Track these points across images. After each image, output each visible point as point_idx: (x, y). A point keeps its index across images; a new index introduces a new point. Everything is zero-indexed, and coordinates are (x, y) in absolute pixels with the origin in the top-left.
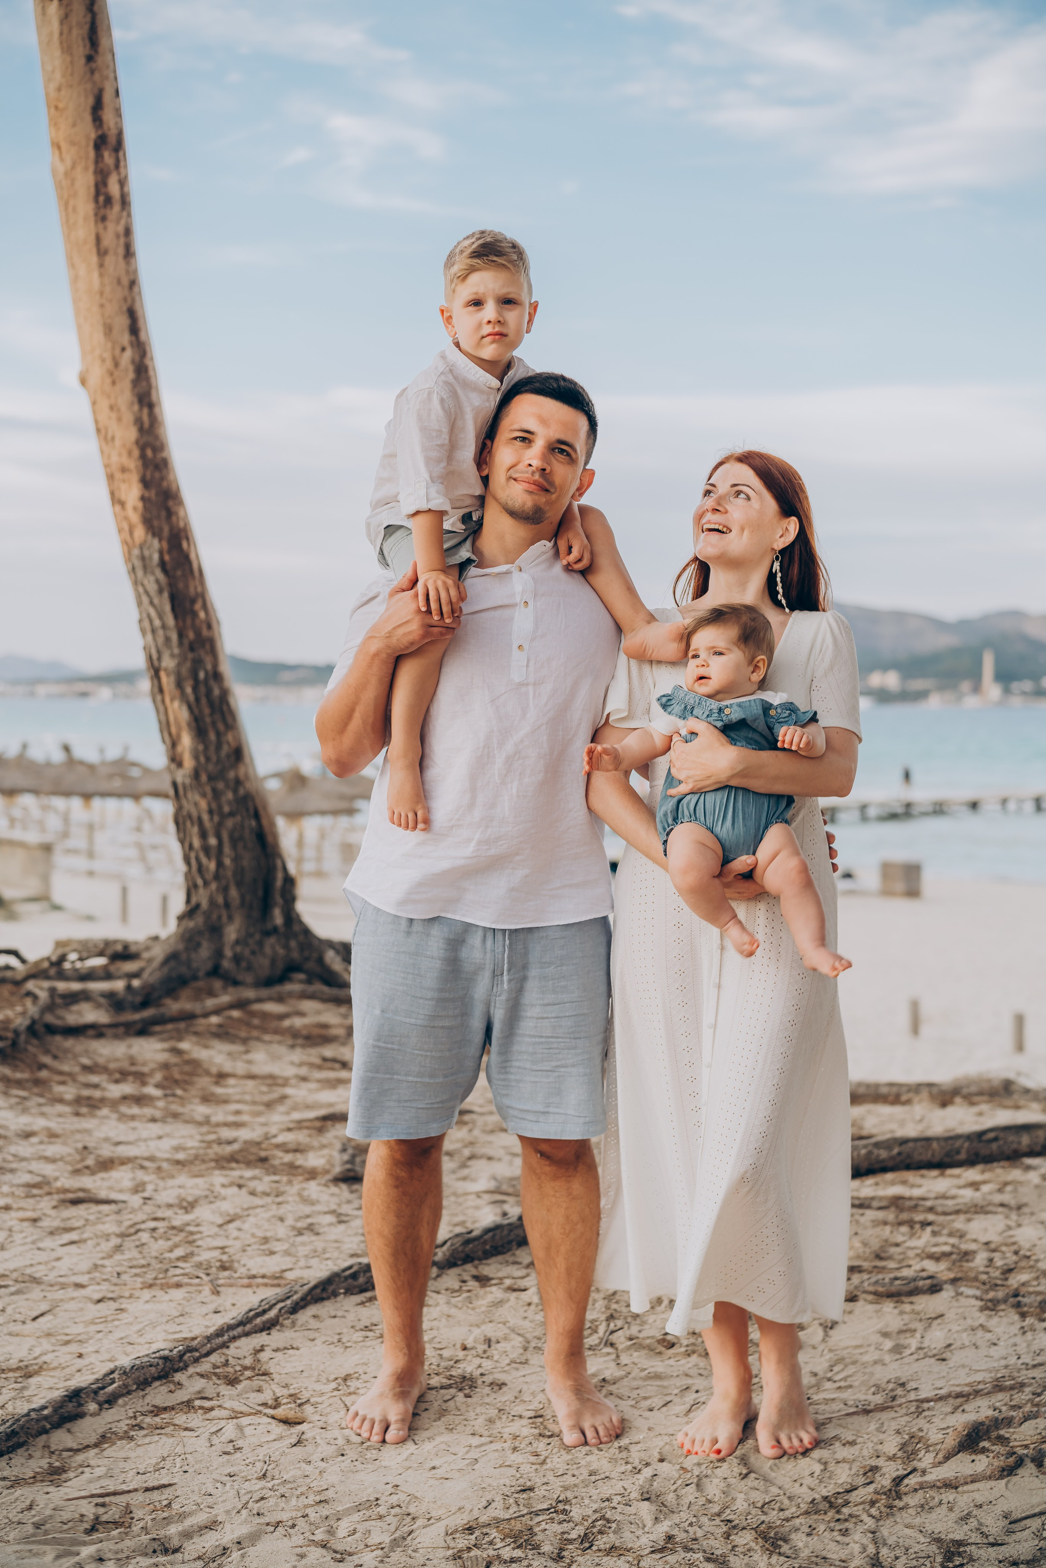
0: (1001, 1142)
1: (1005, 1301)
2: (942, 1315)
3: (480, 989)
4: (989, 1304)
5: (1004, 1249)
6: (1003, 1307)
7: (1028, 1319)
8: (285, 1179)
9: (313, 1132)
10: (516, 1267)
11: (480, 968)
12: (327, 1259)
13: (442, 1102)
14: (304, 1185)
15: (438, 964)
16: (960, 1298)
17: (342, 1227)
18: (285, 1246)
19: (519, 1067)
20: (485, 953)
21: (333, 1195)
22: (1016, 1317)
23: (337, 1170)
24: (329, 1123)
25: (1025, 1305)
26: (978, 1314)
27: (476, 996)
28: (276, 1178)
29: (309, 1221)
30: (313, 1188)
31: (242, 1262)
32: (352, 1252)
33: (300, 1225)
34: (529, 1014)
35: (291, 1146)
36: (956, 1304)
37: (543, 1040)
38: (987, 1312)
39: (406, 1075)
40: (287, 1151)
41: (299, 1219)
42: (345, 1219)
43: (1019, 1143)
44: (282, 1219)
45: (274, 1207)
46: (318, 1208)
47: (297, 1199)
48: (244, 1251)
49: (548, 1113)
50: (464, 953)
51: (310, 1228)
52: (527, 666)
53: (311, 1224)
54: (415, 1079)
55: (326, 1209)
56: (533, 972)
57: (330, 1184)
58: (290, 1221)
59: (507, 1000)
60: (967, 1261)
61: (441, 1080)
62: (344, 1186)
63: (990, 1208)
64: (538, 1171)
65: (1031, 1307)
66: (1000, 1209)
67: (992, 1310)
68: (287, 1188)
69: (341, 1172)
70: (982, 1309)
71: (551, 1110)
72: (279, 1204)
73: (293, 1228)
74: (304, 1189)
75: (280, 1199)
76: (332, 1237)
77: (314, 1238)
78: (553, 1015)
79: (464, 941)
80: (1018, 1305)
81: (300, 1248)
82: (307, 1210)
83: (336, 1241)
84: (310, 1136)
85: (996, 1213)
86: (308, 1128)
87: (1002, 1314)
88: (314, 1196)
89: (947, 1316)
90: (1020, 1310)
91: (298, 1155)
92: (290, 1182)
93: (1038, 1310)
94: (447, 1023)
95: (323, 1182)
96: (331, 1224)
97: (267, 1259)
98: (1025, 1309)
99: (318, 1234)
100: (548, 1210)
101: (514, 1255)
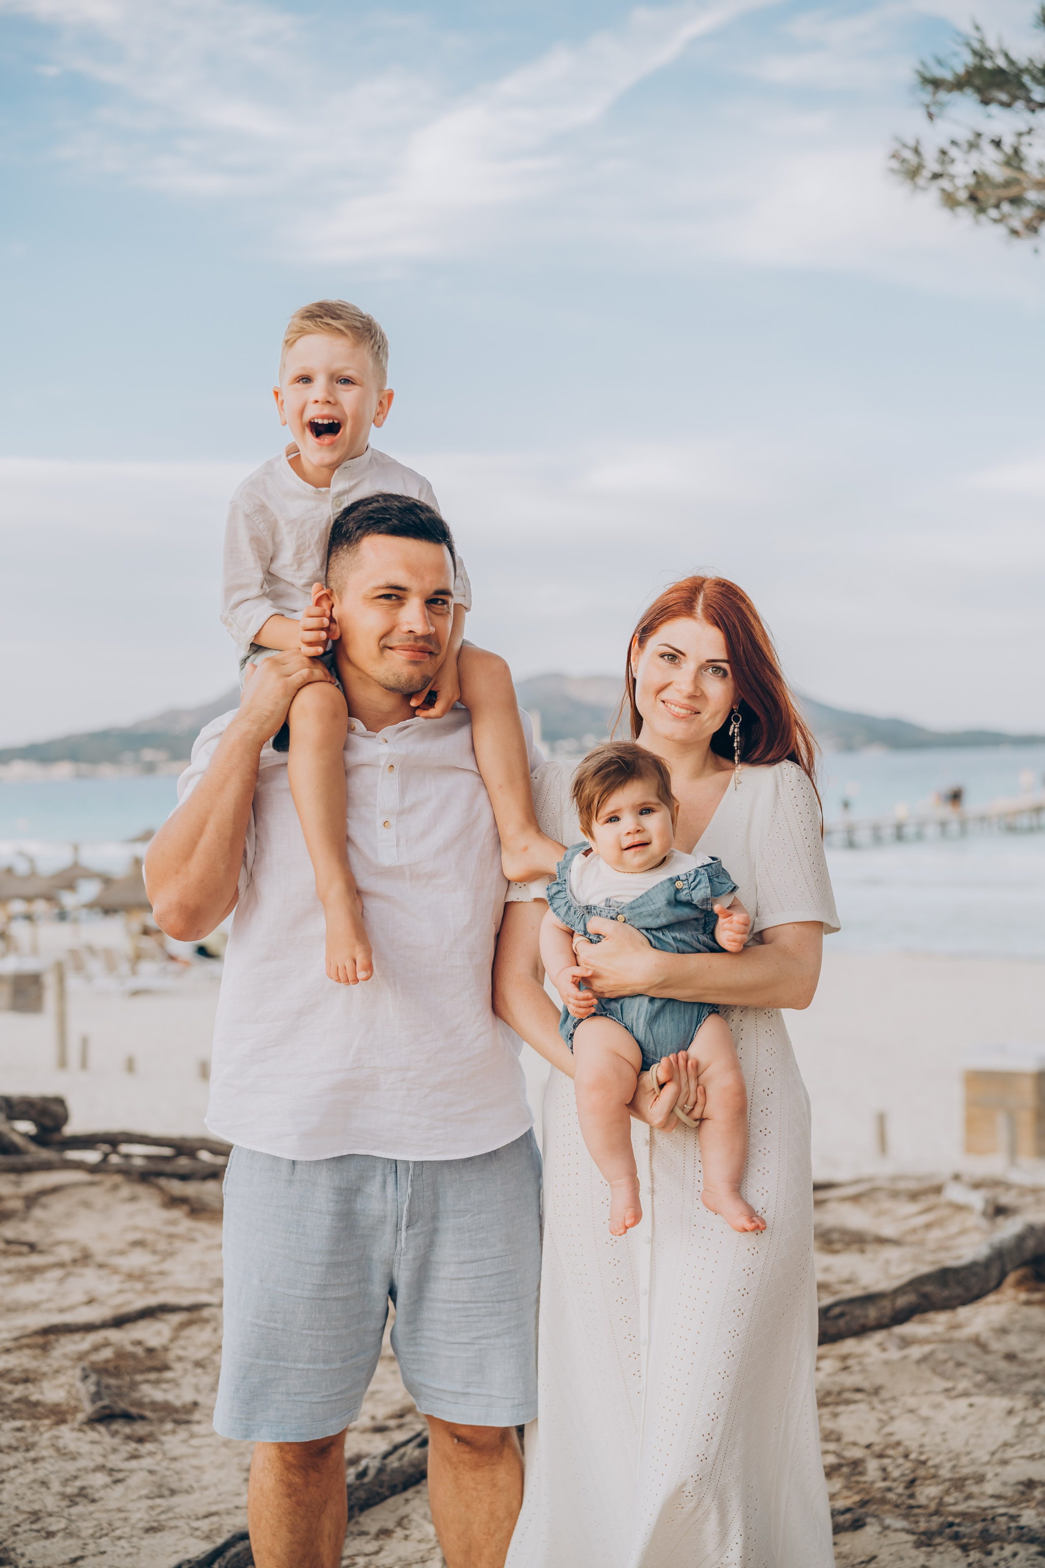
0: (847, 1318)
1: (940, 1533)
2: (874, 1558)
3: (380, 1250)
4: (923, 1538)
5: (890, 1452)
6: (938, 1540)
7: (972, 1553)
8: (28, 1424)
9: (38, 1352)
10: (365, 1538)
11: (382, 1220)
12: (120, 1538)
13: (341, 1393)
14: (55, 1432)
15: (327, 1220)
16: (887, 1532)
17: (119, 1489)
18: (62, 1524)
19: (431, 1339)
20: (386, 1202)
21: (93, 1442)
22: (958, 1552)
23: (88, 1408)
24: (52, 1337)
25: (964, 1536)
26: (914, 1552)
27: (375, 1256)
28: (18, 1424)
29: (78, 1483)
30: (67, 1435)
31: (19, 1551)
32: (147, 1526)
33: (69, 1490)
34: (441, 1274)
35: (16, 1374)
36: (885, 1542)
37: (460, 1306)
38: (924, 1549)
39: (295, 1361)
40: (15, 1382)
41: (65, 1482)
42: (120, 1476)
43: (866, 1317)
44: (44, 1484)
45: (29, 1466)
46: (81, 1463)
47: (51, 1452)
48: (15, 1534)
49: (468, 1394)
50: (359, 1205)
51: (83, 1494)
52: (397, 846)
53: (83, 1488)
54: (306, 1366)
55: (92, 1465)
56: (448, 1223)
57: (86, 1428)
58: (56, 1486)
59: (414, 1259)
60: (861, 1474)
61: (338, 1365)
62: (101, 1428)
63: (847, 1395)
64: (455, 1459)
65: (971, 1538)
66: (858, 1396)
67: (929, 1545)
68: (36, 1438)
69: (96, 1412)
70: (918, 1545)
71: (471, 1390)
72: (35, 1461)
73: (64, 1496)
74: (57, 1437)
75: (32, 1454)
76: (113, 1505)
77: (91, 1508)
78: (471, 1275)
79: (358, 1190)
80: (956, 1537)
81: (82, 1524)
82: (71, 1467)
83: (120, 1510)
84: (35, 1358)
85: (855, 1402)
86: (28, 1346)
87: (940, 1549)
88: (72, 1447)
89: (880, 1557)
90: (958, 1542)
91: (30, 1386)
92: (35, 1428)
93: (980, 1541)
94: (341, 1294)
95: (76, 1425)
96: (106, 1486)
97: (47, 1543)
98: (965, 1541)
99: (93, 1501)
100: (467, 1506)
101: (357, 1523)
